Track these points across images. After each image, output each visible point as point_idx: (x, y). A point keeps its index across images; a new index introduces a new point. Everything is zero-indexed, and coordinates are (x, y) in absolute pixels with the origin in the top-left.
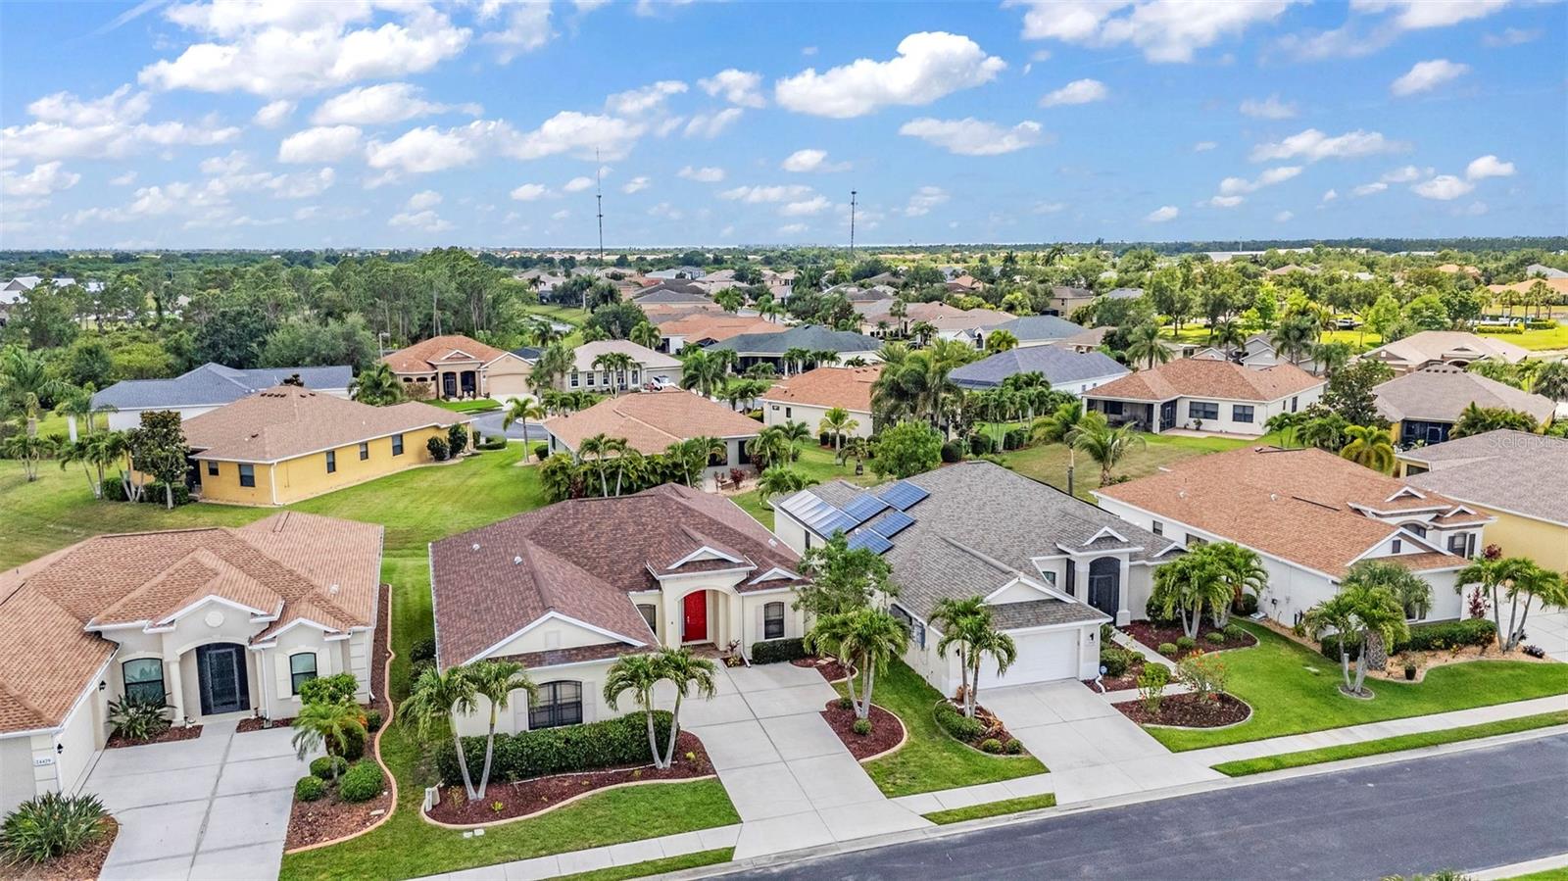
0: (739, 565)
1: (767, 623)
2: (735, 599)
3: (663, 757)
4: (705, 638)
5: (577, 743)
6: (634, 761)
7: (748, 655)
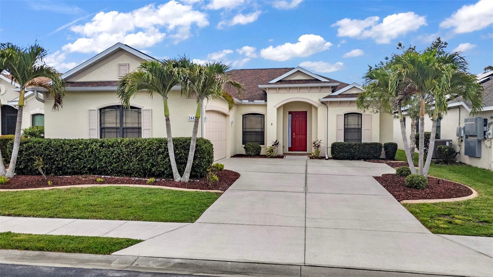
0: (325, 82)
1: (347, 130)
2: (321, 111)
3: (181, 173)
4: (306, 151)
5: (109, 146)
6: (159, 175)
7: (329, 154)
